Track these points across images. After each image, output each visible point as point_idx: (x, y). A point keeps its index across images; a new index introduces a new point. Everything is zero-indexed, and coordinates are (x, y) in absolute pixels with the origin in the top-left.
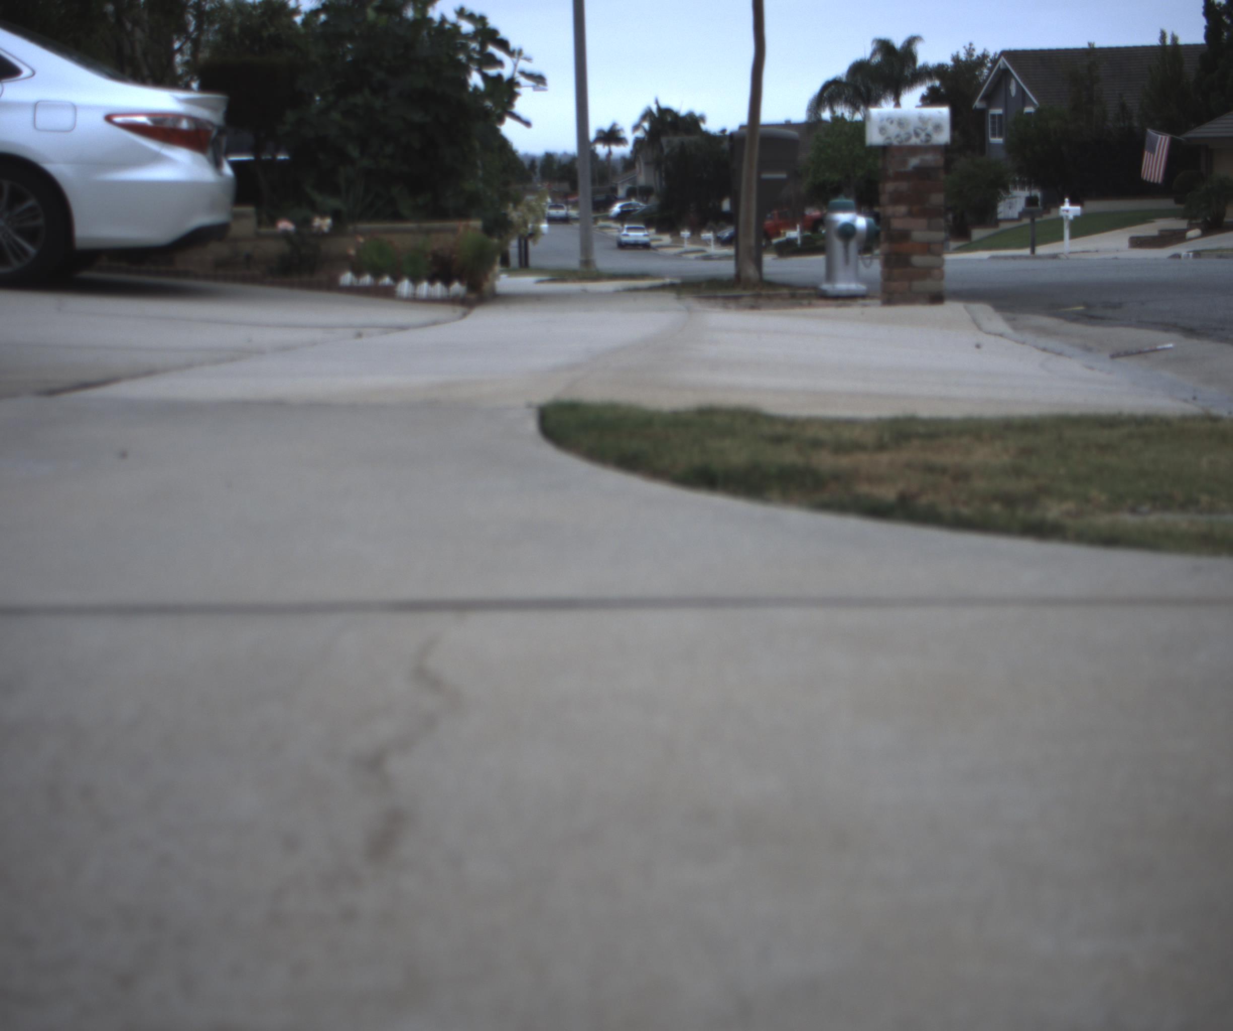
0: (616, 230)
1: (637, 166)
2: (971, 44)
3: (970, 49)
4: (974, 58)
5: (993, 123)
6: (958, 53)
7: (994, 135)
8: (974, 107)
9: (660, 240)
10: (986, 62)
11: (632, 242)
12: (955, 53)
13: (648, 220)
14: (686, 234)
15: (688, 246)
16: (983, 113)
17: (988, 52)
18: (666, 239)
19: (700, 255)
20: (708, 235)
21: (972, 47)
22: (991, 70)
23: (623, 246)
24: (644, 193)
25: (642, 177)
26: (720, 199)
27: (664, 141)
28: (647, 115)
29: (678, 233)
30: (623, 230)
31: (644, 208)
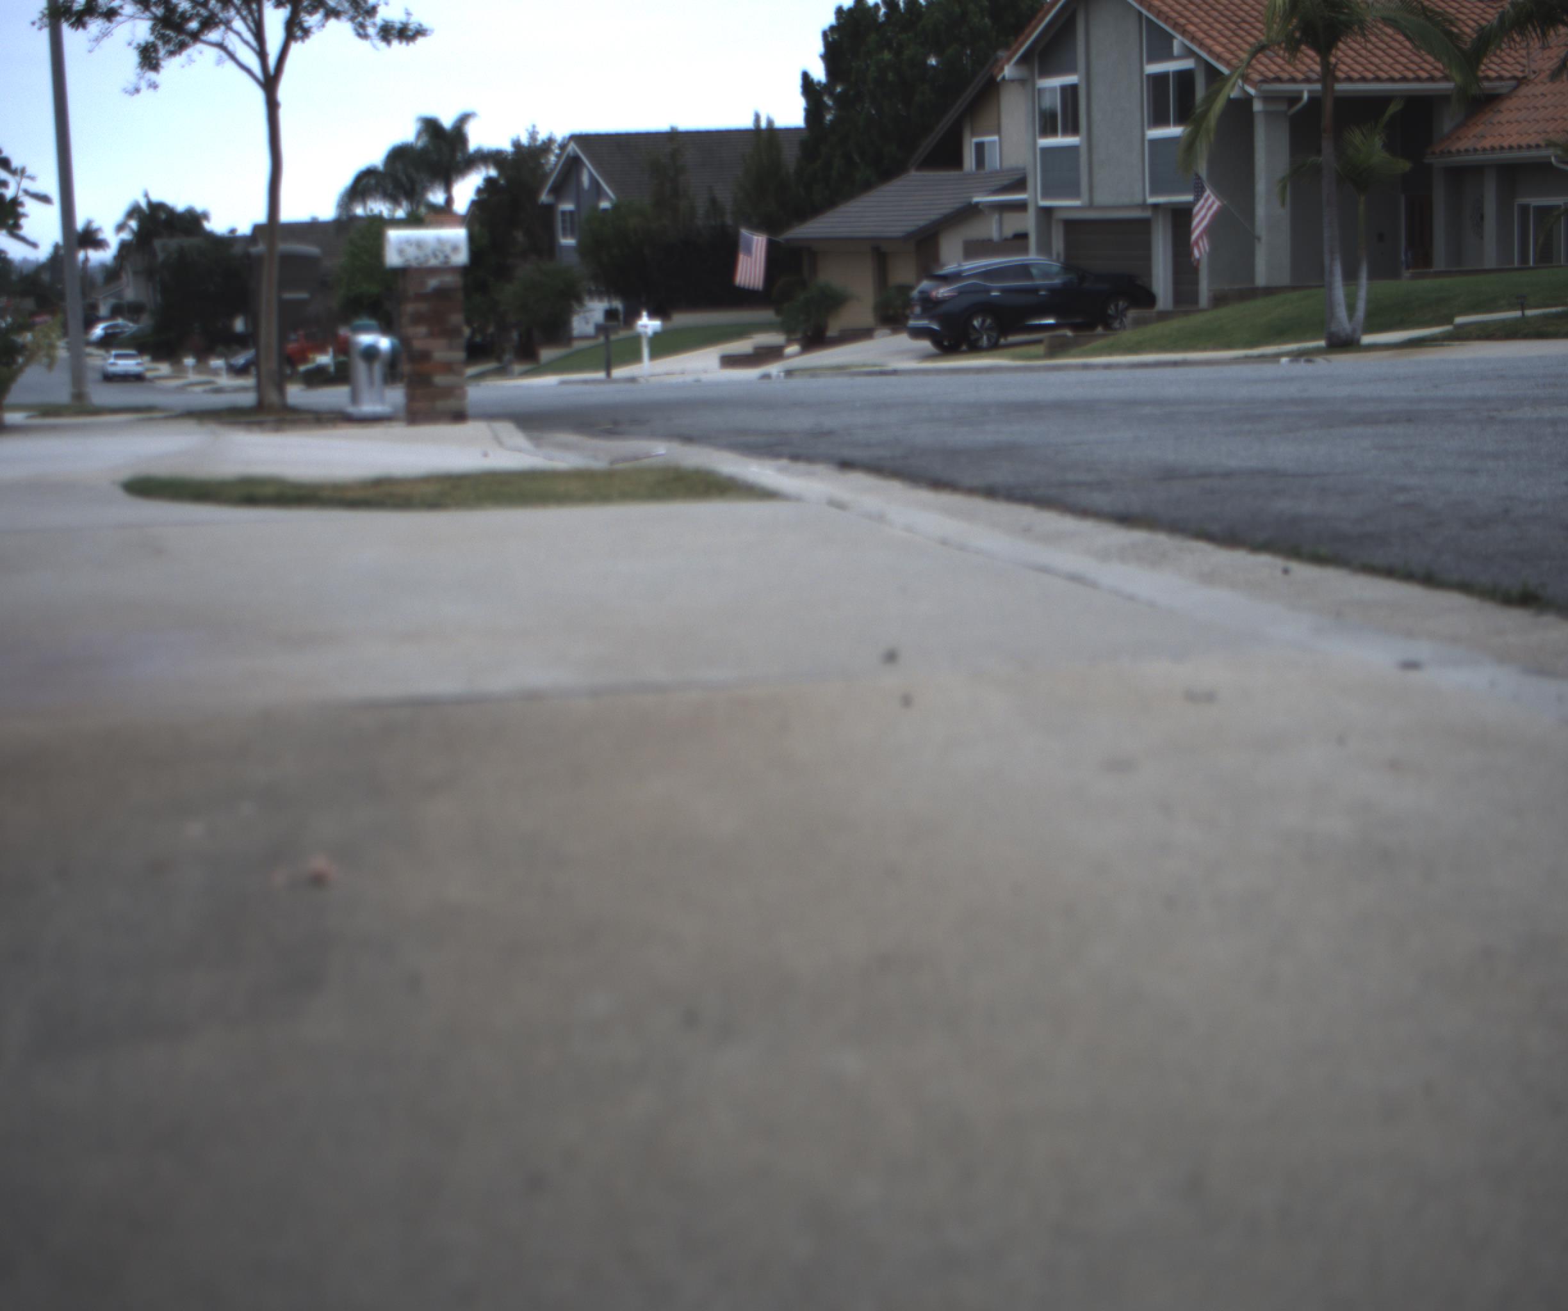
0: (99, 358)
1: (123, 274)
2: (534, 126)
3: (533, 131)
4: (539, 142)
5: (564, 221)
6: (519, 136)
7: (565, 235)
8: (539, 200)
9: (156, 370)
10: (552, 146)
11: (121, 373)
12: (516, 138)
13: (142, 346)
14: (189, 361)
15: (193, 377)
16: (550, 209)
17: (555, 135)
18: (164, 368)
19: (208, 387)
20: (218, 363)
21: (536, 129)
22: (559, 156)
23: (110, 378)
24: (133, 310)
25: (131, 290)
26: (231, 316)
27: (157, 244)
28: (134, 212)
29: (180, 361)
30: (109, 358)
31: (133, 330)
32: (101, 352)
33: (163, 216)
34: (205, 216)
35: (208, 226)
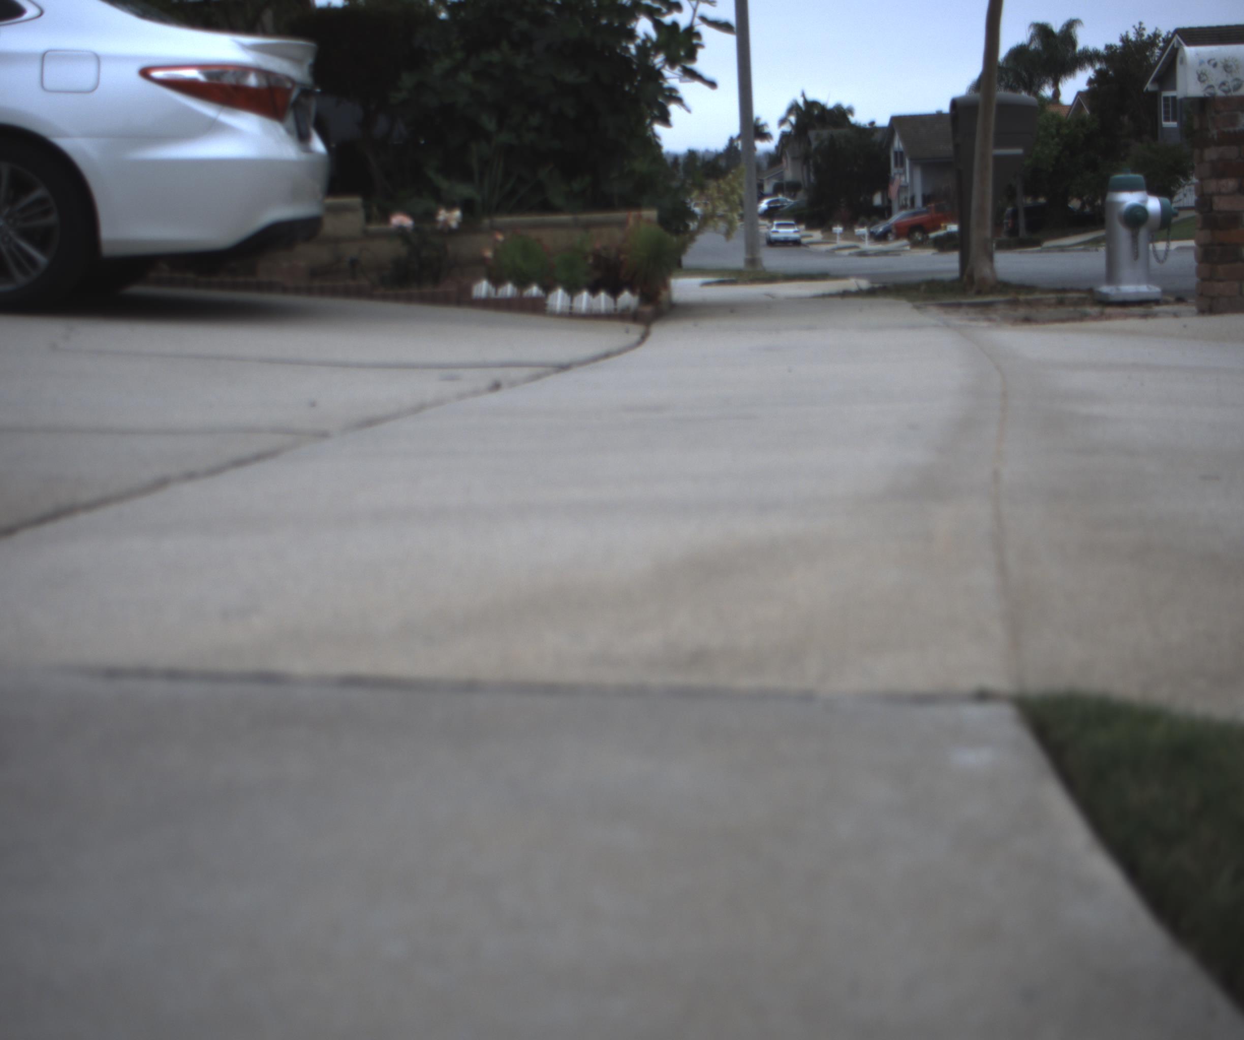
0: (765, 227)
1: (784, 160)
2: (1140, 23)
3: (1140, 28)
4: (1145, 37)
5: (1166, 106)
6: (1127, 32)
7: (1167, 119)
8: (1145, 89)
9: (811, 236)
10: (1157, 41)
11: (782, 239)
12: (1124, 34)
13: (798, 216)
14: (838, 229)
15: (840, 243)
16: (1154, 96)
17: (1160, 31)
18: (817, 235)
19: (853, 251)
20: (862, 231)
21: (1143, 26)
22: (1163, 50)
23: (773, 243)
24: (792, 188)
25: (789, 172)
26: (872, 193)
27: (812, 134)
28: (794, 109)
29: (830, 229)
30: (772, 227)
31: (791, 204)
32: (767, 222)
33: (816, 112)
34: (850, 111)
35: (853, 119)
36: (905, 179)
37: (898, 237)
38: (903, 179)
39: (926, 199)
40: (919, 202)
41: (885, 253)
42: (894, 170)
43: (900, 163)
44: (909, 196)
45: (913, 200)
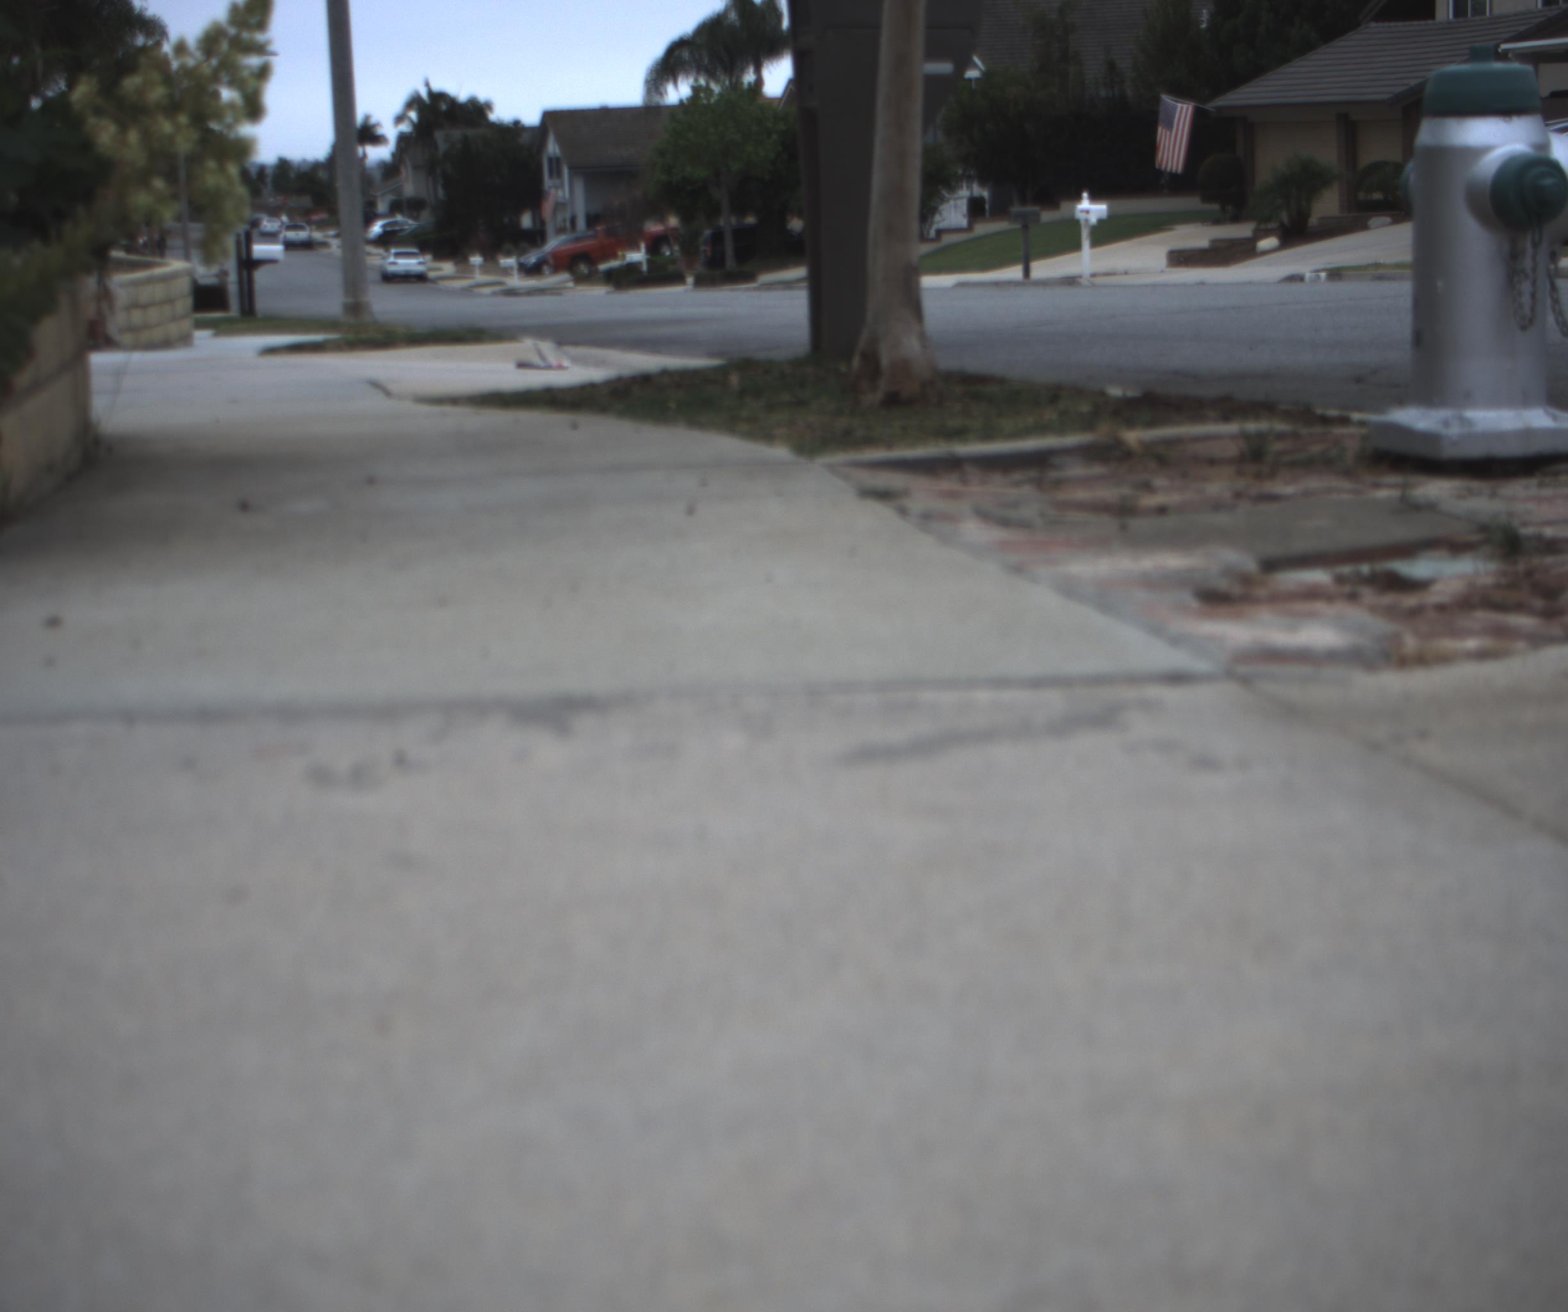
0: (379, 257)
1: (403, 170)
9: (440, 269)
11: (403, 273)
13: (424, 243)
14: (476, 260)
15: (480, 277)
18: (448, 268)
19: (497, 288)
20: (509, 261)
23: (389, 278)
24: (413, 206)
25: (410, 185)
26: (518, 212)
27: (439, 135)
28: (414, 102)
29: (465, 259)
30: (388, 257)
31: (414, 227)
32: (381, 251)
33: (444, 107)
35: (493, 117)
36: (563, 194)
37: (556, 269)
38: (560, 193)
39: (592, 220)
40: (581, 223)
41: (541, 291)
42: (548, 182)
43: (556, 171)
44: (568, 216)
45: (573, 221)
